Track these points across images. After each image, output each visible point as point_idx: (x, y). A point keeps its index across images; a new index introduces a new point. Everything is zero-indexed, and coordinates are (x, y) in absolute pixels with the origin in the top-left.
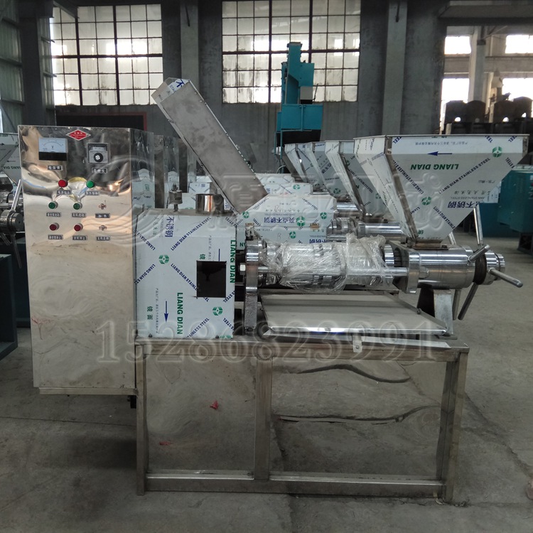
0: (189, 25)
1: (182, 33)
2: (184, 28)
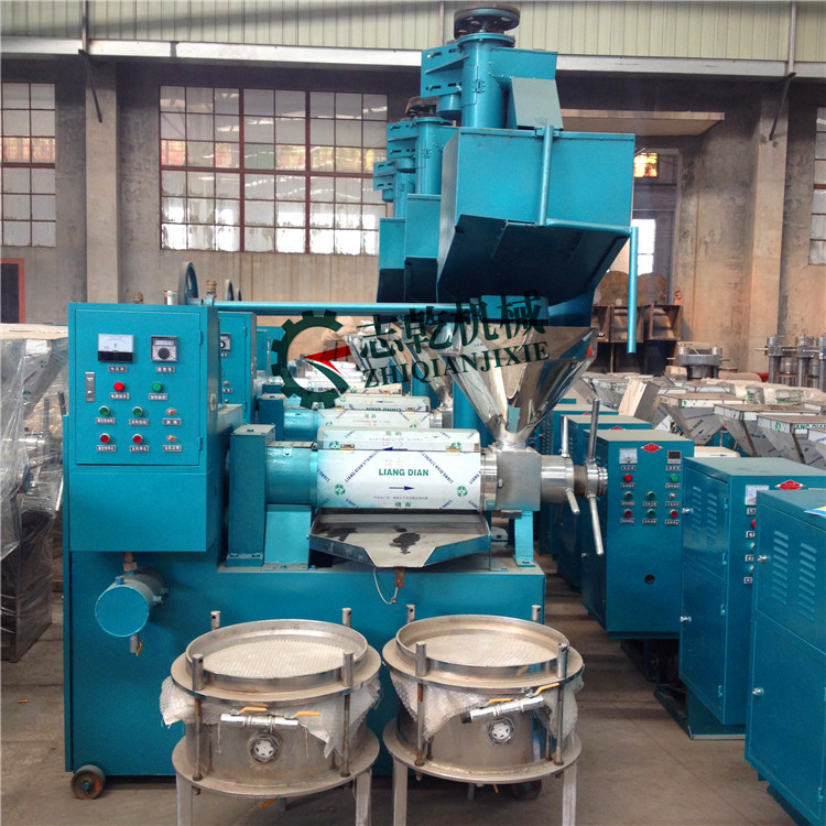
0: (101, 121)
1: (87, 133)
2: (91, 124)
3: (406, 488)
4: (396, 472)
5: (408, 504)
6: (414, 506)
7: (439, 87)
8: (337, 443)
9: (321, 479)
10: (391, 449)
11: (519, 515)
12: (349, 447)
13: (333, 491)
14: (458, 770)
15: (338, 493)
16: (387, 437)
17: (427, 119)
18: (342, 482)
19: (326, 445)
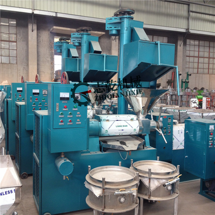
3: (122, 130)
4: (120, 126)
5: (122, 134)
6: (124, 134)
7: (111, 28)
8: (105, 119)
9: (102, 129)
10: (118, 120)
11: (146, 135)
12: (108, 120)
13: (105, 132)
14: (159, 198)
15: (106, 132)
16: (116, 117)
17: (85, 33)
18: (107, 129)
19: (102, 120)
